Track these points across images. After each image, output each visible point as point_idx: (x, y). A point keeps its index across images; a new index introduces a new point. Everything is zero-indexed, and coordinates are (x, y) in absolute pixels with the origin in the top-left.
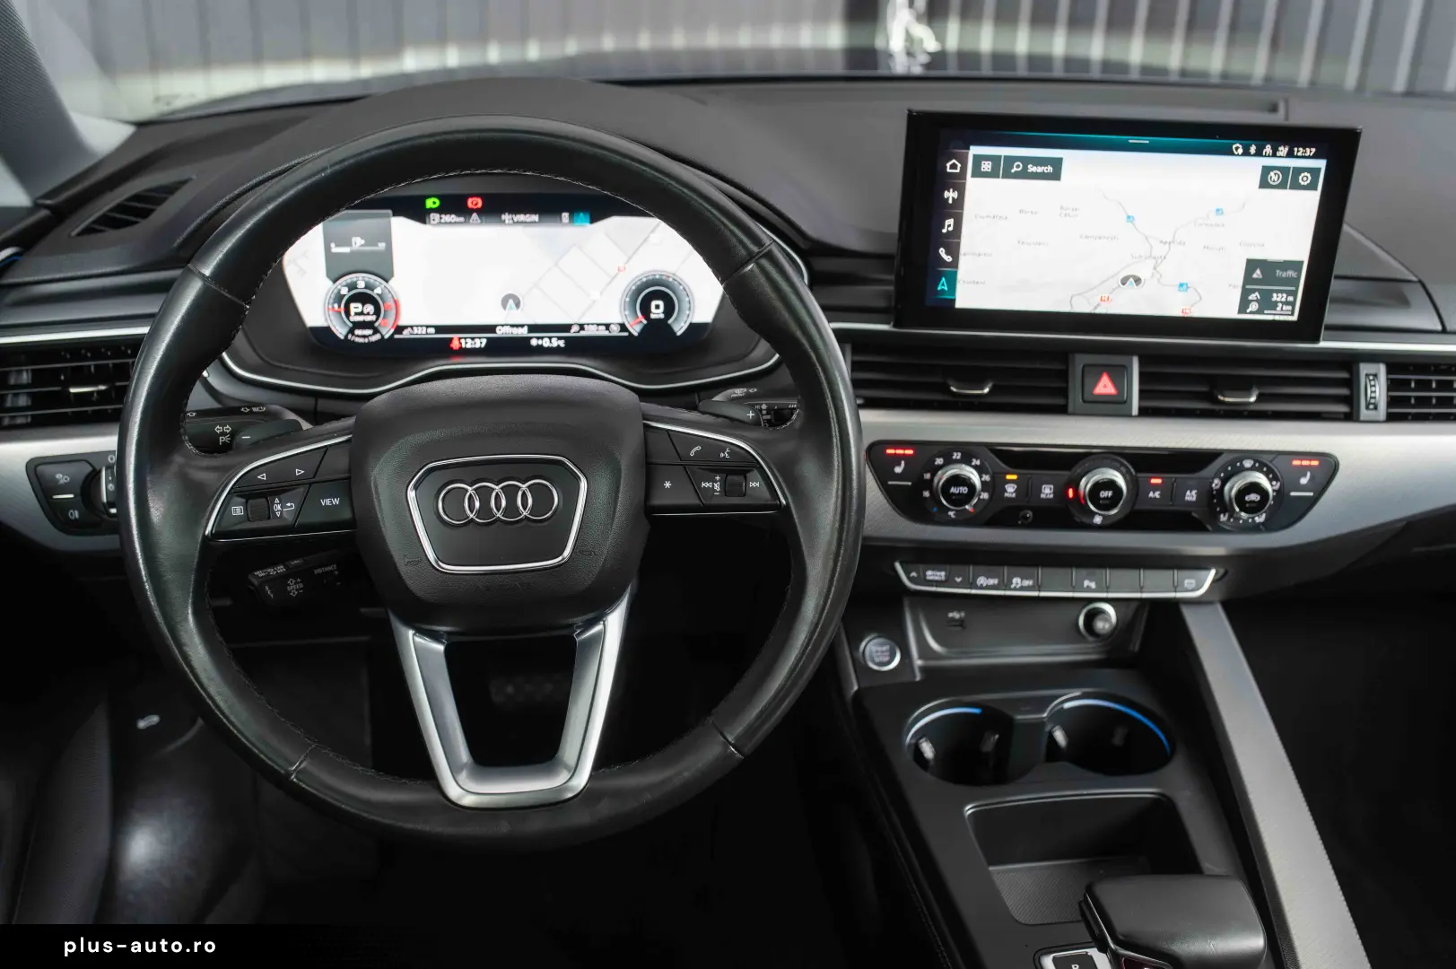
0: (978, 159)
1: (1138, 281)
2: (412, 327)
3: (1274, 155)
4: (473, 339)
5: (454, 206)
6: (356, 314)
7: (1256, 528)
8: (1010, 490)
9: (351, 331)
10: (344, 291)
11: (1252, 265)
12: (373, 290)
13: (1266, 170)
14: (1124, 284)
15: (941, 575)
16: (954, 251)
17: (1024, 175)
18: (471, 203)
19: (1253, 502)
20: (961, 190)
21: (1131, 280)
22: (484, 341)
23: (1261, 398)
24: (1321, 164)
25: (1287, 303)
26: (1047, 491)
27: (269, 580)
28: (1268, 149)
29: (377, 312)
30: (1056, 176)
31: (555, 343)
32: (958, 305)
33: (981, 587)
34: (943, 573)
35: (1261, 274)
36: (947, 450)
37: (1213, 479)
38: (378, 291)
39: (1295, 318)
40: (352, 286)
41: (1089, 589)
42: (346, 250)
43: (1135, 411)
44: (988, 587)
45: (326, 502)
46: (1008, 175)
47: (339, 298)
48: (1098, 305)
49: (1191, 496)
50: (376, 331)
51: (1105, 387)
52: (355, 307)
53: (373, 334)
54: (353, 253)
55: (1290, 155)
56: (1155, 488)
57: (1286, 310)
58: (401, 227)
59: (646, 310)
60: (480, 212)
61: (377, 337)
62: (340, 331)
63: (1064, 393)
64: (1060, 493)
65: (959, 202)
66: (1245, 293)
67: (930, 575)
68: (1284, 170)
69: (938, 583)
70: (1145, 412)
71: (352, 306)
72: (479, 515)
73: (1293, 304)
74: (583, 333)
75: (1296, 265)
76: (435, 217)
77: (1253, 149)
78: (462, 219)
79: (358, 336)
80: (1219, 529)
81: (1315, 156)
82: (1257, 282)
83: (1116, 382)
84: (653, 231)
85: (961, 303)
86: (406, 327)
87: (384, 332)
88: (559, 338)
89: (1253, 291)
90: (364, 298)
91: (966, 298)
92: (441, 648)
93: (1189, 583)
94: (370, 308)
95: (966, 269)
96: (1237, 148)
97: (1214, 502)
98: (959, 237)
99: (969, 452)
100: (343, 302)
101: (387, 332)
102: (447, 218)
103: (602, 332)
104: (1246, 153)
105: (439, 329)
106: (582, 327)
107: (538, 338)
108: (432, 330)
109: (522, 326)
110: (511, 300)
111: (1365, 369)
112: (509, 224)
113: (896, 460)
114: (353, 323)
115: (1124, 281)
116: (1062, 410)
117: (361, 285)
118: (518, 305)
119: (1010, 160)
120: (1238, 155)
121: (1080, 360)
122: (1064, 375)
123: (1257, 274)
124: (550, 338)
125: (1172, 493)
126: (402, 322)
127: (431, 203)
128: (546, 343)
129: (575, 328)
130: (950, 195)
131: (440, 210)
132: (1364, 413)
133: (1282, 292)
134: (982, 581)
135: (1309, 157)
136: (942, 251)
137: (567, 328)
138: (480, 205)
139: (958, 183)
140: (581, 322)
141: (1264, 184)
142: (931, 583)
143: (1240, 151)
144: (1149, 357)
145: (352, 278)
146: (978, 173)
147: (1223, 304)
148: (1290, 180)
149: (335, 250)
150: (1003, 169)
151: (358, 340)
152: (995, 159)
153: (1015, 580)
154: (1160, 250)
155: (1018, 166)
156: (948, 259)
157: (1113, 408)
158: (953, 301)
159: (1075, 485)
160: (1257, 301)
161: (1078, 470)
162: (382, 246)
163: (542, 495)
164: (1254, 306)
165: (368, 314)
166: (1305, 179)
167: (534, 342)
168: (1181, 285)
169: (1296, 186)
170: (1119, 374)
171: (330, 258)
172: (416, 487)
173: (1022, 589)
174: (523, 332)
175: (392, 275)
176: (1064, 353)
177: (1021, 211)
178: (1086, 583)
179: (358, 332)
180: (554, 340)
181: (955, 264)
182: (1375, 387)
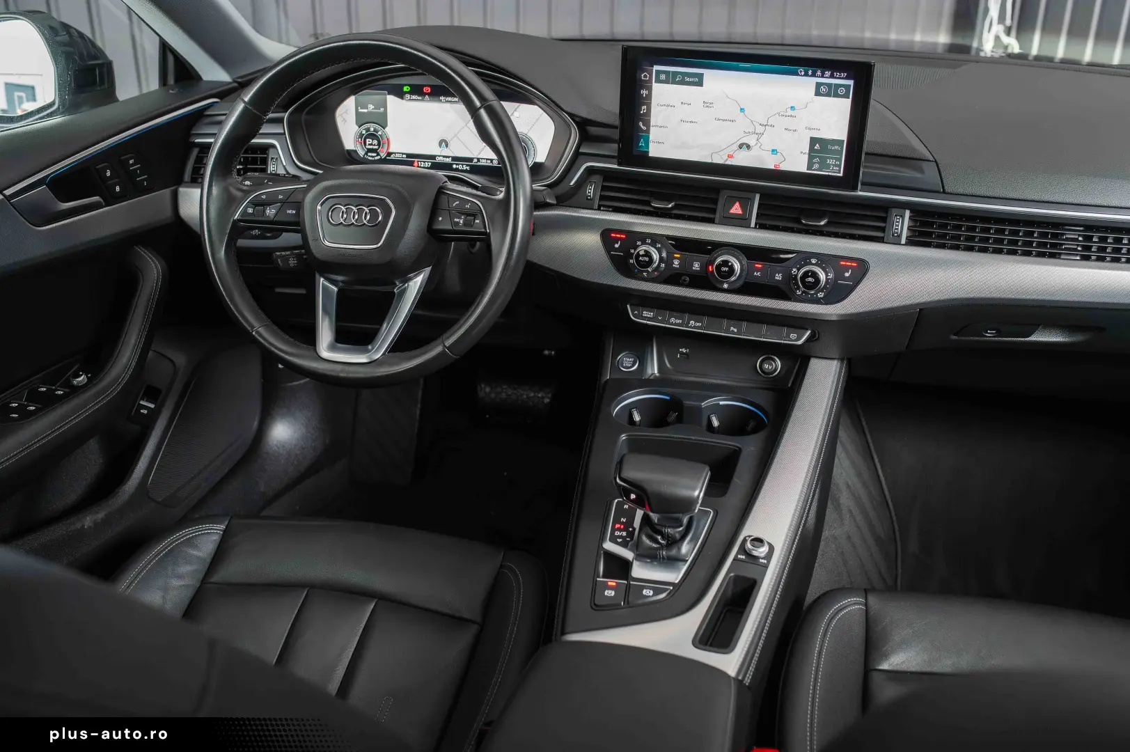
0: (658, 72)
1: (748, 147)
2: (395, 153)
3: (823, 76)
4: (424, 162)
5: (417, 91)
6: (369, 145)
7: (818, 301)
8: (676, 262)
9: (366, 154)
10: (364, 132)
11: (813, 141)
12: (377, 132)
13: (818, 85)
14: (741, 148)
15: (651, 315)
16: (647, 124)
17: (683, 83)
18: (425, 90)
19: (810, 282)
20: (650, 89)
21: (745, 146)
22: (430, 164)
23: (828, 223)
24: (851, 83)
25: (836, 165)
26: (696, 266)
27: (281, 256)
28: (819, 73)
29: (379, 144)
30: (700, 84)
31: (465, 168)
32: (650, 155)
33: (672, 324)
34: (652, 314)
35: (818, 146)
36: (643, 237)
37: (792, 268)
38: (380, 133)
39: (841, 175)
40: (368, 130)
41: (733, 332)
42: (366, 111)
43: (753, 225)
44: (676, 324)
45: (289, 212)
46: (674, 82)
47: (361, 135)
48: (727, 160)
49: (779, 277)
50: (378, 154)
51: (736, 209)
52: (369, 141)
53: (377, 156)
54: (369, 113)
55: (832, 76)
56: (758, 270)
57: (836, 168)
58: (391, 100)
60: (429, 94)
61: (379, 157)
62: (361, 153)
63: (714, 211)
64: (705, 267)
65: (649, 96)
66: (811, 158)
67: (645, 314)
68: (829, 85)
69: (649, 319)
70: (758, 226)
71: (367, 140)
72: (345, 220)
73: (839, 166)
74: (479, 164)
75: (840, 142)
76: (408, 96)
77: (810, 73)
78: (420, 98)
79: (369, 156)
80: (795, 299)
81: (847, 78)
82: (817, 151)
83: (743, 207)
84: (515, 110)
85: (652, 154)
86: (392, 153)
87: (382, 155)
88: (467, 165)
89: (816, 157)
90: (373, 136)
91: (654, 151)
92: (336, 289)
93: (793, 336)
94: (375, 142)
95: (654, 134)
96: (801, 72)
97: (792, 281)
98: (650, 117)
99: (654, 239)
100: (362, 138)
101: (384, 155)
102: (414, 97)
103: (489, 163)
104: (806, 74)
105: (409, 156)
106: (479, 160)
107: (457, 164)
108: (404, 156)
109: (449, 157)
110: (444, 143)
111: (893, 212)
112: (443, 102)
113: (616, 240)
114: (368, 149)
115: (741, 146)
116: (711, 221)
117: (372, 129)
118: (447, 146)
119: (675, 74)
120: (801, 76)
121: (724, 193)
122: (715, 202)
123: (817, 147)
124: (463, 165)
125: (768, 274)
126: (391, 151)
127: (406, 89)
128: (460, 167)
129: (475, 160)
130: (644, 92)
131: (411, 93)
132: (894, 238)
133: (832, 158)
134: (673, 320)
135: (843, 78)
136: (641, 124)
137: (471, 160)
138: (429, 91)
139: (647, 86)
140: (479, 157)
141: (818, 93)
142: (645, 318)
143: (803, 73)
144: (766, 195)
145: (368, 125)
146: (658, 81)
147: (799, 164)
148: (832, 92)
149: (360, 110)
150: (671, 79)
151: (369, 158)
152: (666, 73)
153: (691, 322)
154: (760, 129)
155: (679, 77)
156: (644, 128)
157: (742, 222)
158: (648, 152)
159: (710, 262)
160: (818, 163)
161: (715, 255)
162: (382, 109)
163: (374, 214)
164: (816, 166)
165: (375, 145)
166: (842, 91)
167: (454, 166)
168: (773, 151)
169: (837, 95)
170: (746, 203)
171: (358, 114)
172: (322, 205)
173: (695, 327)
174: (449, 160)
175: (386, 126)
176: (716, 189)
177: (682, 103)
178: (732, 328)
179: (369, 154)
180: (464, 166)
181: (648, 131)
182: (903, 224)
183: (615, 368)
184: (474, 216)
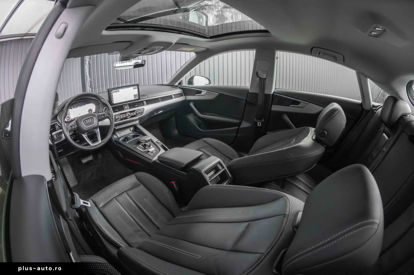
0: (113, 91)
4: (77, 118)
7: (140, 115)
8: (122, 117)
11: (134, 95)
17: (117, 92)
19: (139, 113)
21: (126, 98)
23: (137, 105)
24: (137, 87)
28: (133, 86)
30: (119, 91)
33: (121, 127)
35: (135, 96)
36: (116, 115)
37: (136, 112)
45: (76, 126)
48: (124, 101)
49: (135, 114)
51: (126, 107)
52: (68, 118)
57: (137, 98)
59: (90, 112)
60: (76, 107)
63: (123, 109)
64: (125, 116)
68: (134, 88)
70: (130, 108)
72: (88, 122)
74: (85, 115)
75: (137, 94)
76: (72, 108)
78: (74, 108)
80: (138, 116)
85: (114, 103)
90: (68, 117)
92: (87, 135)
93: (137, 122)
94: (69, 118)
95: (114, 100)
97: (137, 114)
98: (113, 98)
99: (118, 115)
101: (70, 120)
105: (74, 118)
110: (79, 114)
111: (144, 102)
116: (124, 110)
119: (115, 91)
120: (131, 87)
121: (124, 106)
122: (123, 107)
125: (133, 114)
126: (71, 118)
130: (112, 95)
132: (145, 105)
139: (112, 94)
141: (133, 89)
142: (118, 127)
144: (129, 104)
147: (133, 99)
148: (135, 88)
150: (115, 92)
151: (68, 121)
153: (124, 125)
154: (127, 96)
157: (127, 109)
159: (126, 115)
160: (135, 98)
161: (126, 114)
162: (69, 112)
163: (91, 119)
168: (130, 98)
169: (136, 89)
170: (127, 106)
175: (70, 115)
176: (122, 106)
177: (117, 95)
178: (129, 124)
180: (83, 117)
182: (145, 103)
183: (114, 138)
184: (104, 115)
